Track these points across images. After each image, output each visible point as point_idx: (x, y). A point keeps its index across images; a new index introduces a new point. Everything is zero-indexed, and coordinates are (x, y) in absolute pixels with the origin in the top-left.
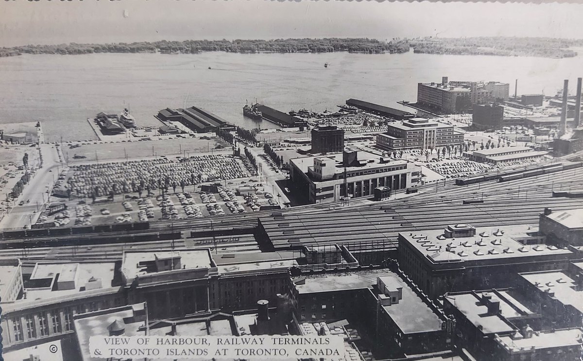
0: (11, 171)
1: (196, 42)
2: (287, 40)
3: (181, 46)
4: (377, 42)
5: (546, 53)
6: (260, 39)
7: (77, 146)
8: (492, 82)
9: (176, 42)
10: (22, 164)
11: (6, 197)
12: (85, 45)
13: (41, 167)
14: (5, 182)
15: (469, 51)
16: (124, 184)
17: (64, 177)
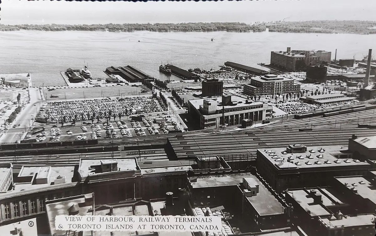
0: (9, 105)
1: (131, 25)
2: (188, 24)
3: (122, 27)
4: (245, 25)
5: (357, 31)
6: (171, 23)
7: (53, 89)
8: (320, 51)
9: (119, 25)
10: (16, 100)
11: (4, 122)
12: (61, 25)
13: (29, 103)
14: (4, 112)
15: (305, 30)
16: (82, 114)
17: (44, 109)
